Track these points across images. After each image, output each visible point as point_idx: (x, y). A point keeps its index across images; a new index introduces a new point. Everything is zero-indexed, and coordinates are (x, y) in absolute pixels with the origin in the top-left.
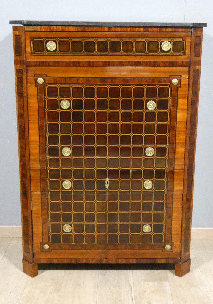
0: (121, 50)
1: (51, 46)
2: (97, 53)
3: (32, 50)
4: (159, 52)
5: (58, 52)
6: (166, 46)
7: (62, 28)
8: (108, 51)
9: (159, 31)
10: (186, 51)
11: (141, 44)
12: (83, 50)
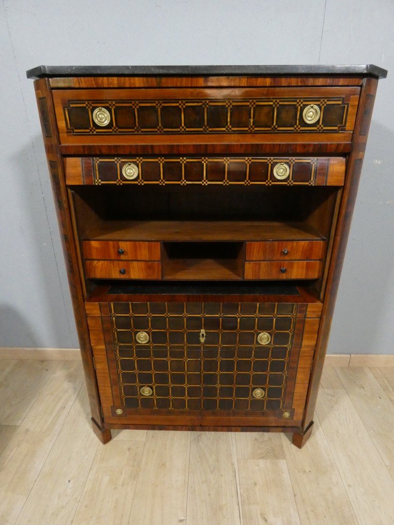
0: (229, 124)
1: (102, 117)
2: (185, 129)
3: (69, 125)
4: (297, 126)
5: (115, 128)
6: (311, 115)
7: (119, 82)
8: (204, 125)
9: (299, 84)
10: (347, 125)
11: (265, 110)
12: (160, 125)
